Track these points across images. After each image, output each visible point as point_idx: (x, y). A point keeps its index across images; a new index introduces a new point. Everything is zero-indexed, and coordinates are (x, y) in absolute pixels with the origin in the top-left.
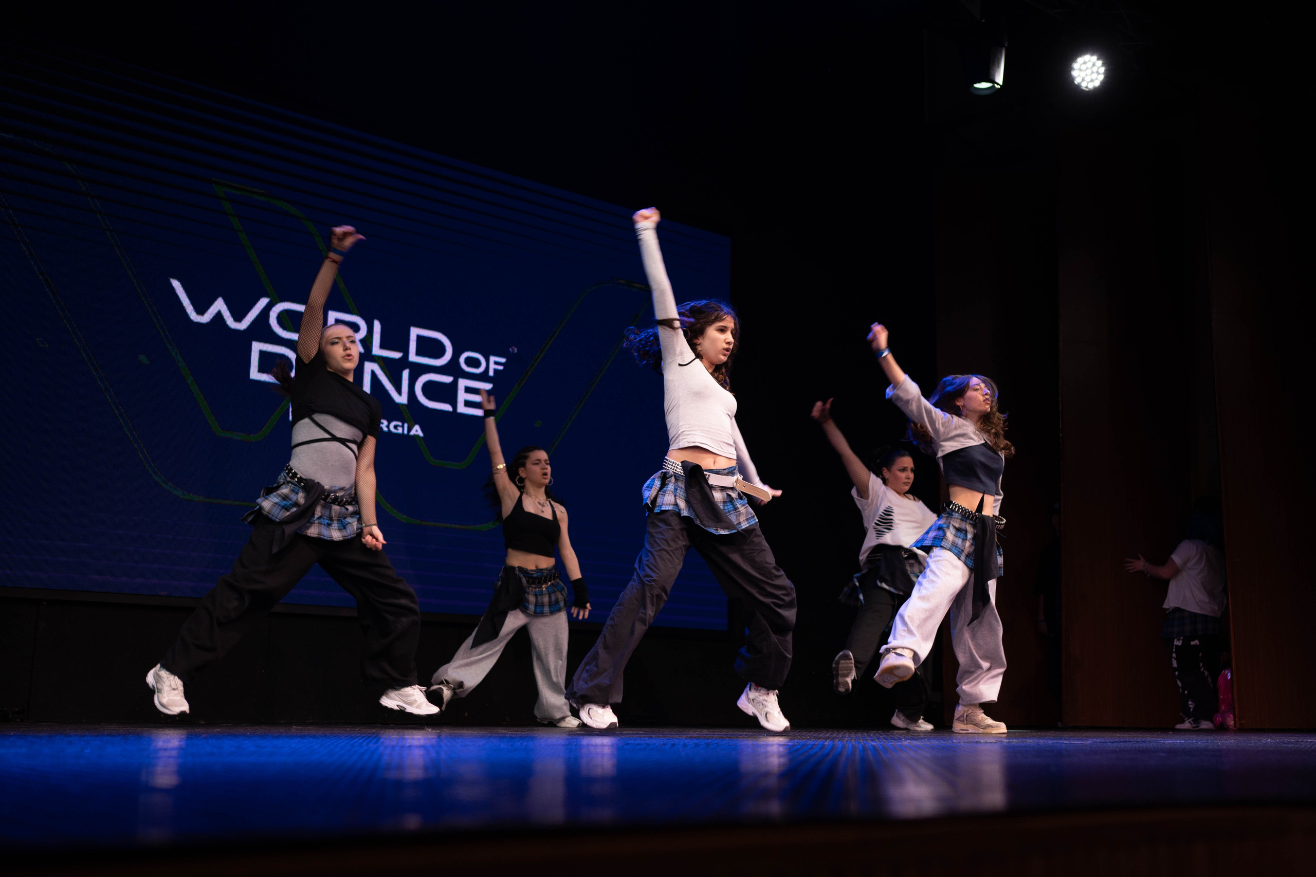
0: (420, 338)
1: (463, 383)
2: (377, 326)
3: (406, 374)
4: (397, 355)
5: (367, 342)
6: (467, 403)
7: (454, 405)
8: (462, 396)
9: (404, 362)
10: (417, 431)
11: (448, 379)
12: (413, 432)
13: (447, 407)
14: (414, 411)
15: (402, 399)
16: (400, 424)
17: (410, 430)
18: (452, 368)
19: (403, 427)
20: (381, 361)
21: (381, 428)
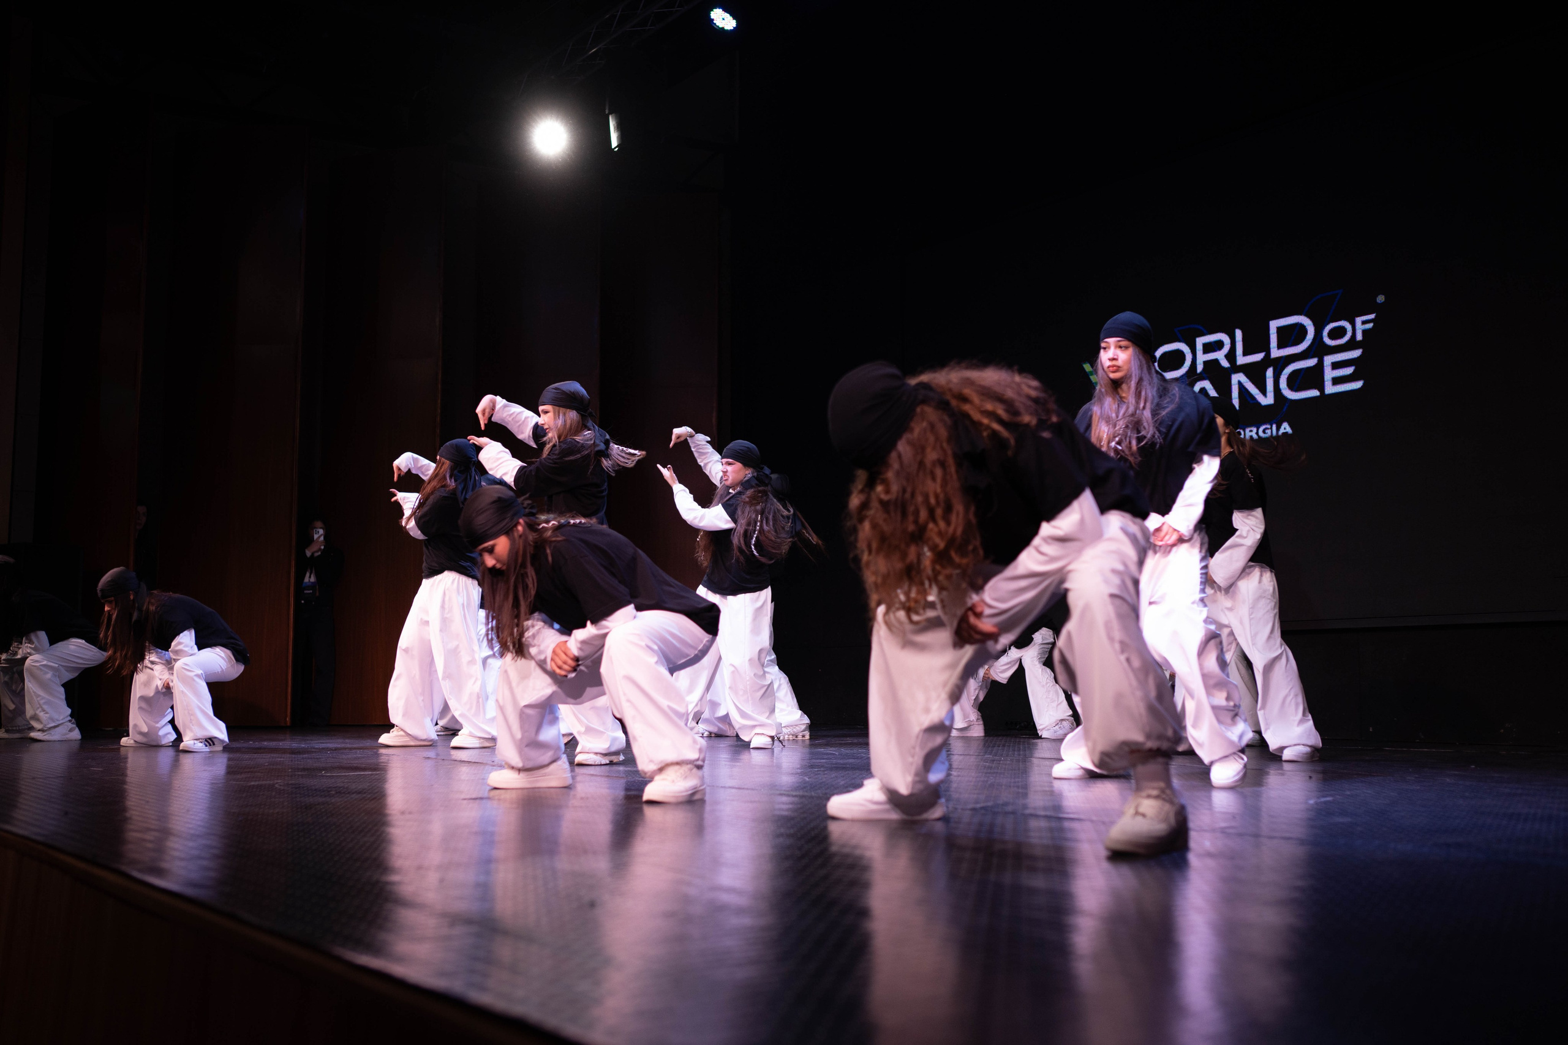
0: (1280, 330)
1: (1328, 360)
2: (1239, 334)
3: (1270, 373)
4: (1258, 357)
5: (1231, 356)
6: (1336, 381)
7: (1321, 387)
8: (1329, 374)
9: (1267, 361)
10: (1285, 429)
11: (1311, 362)
12: (1282, 431)
13: (1314, 393)
14: (1281, 409)
15: (1267, 400)
16: (1269, 426)
17: (1278, 429)
18: (1318, 349)
19: (1271, 428)
20: (1246, 369)
21: (1251, 437)
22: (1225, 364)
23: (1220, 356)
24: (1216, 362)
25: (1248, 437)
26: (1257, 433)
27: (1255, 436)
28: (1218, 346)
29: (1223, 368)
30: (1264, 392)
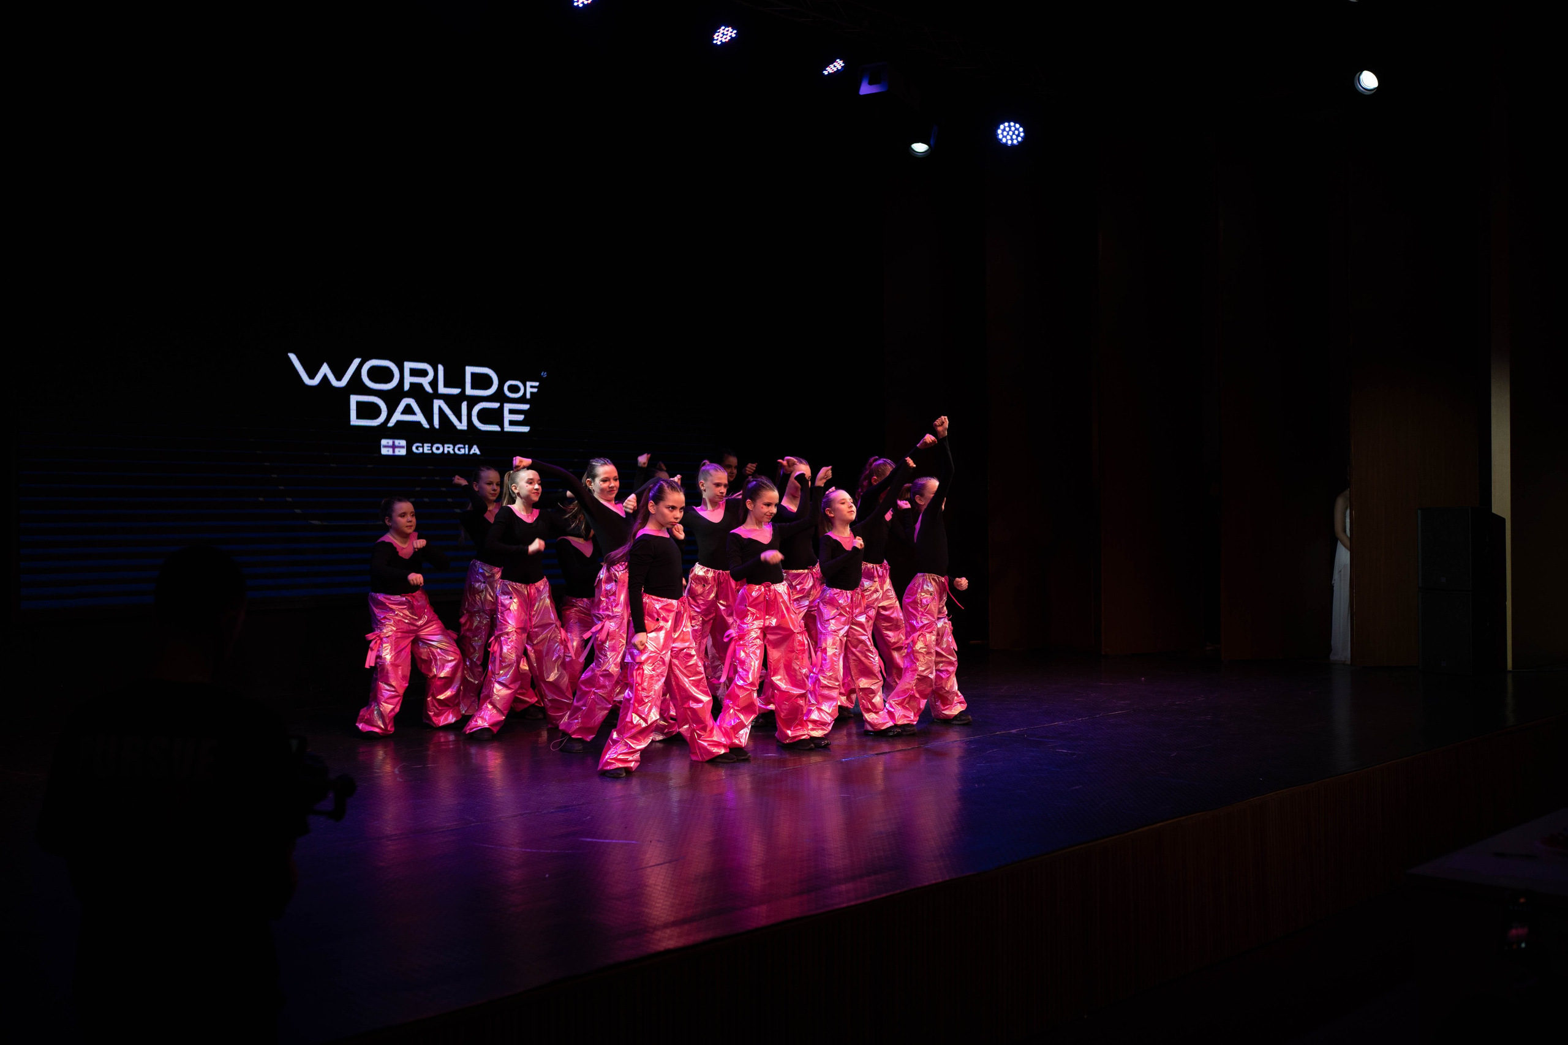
0: (473, 375)
1: (507, 407)
2: (441, 368)
3: (464, 406)
4: (456, 391)
6: (512, 423)
7: (502, 426)
8: (508, 417)
9: (462, 396)
10: (475, 450)
11: (496, 405)
12: (471, 453)
14: (471, 436)
16: (462, 446)
17: (469, 451)
18: (499, 396)
19: (464, 448)
20: (446, 398)
21: (448, 452)
22: (429, 389)
23: (425, 382)
24: (420, 385)
25: (446, 452)
26: (454, 450)
27: (452, 452)
28: (424, 373)
29: (428, 393)
30: (460, 420)
